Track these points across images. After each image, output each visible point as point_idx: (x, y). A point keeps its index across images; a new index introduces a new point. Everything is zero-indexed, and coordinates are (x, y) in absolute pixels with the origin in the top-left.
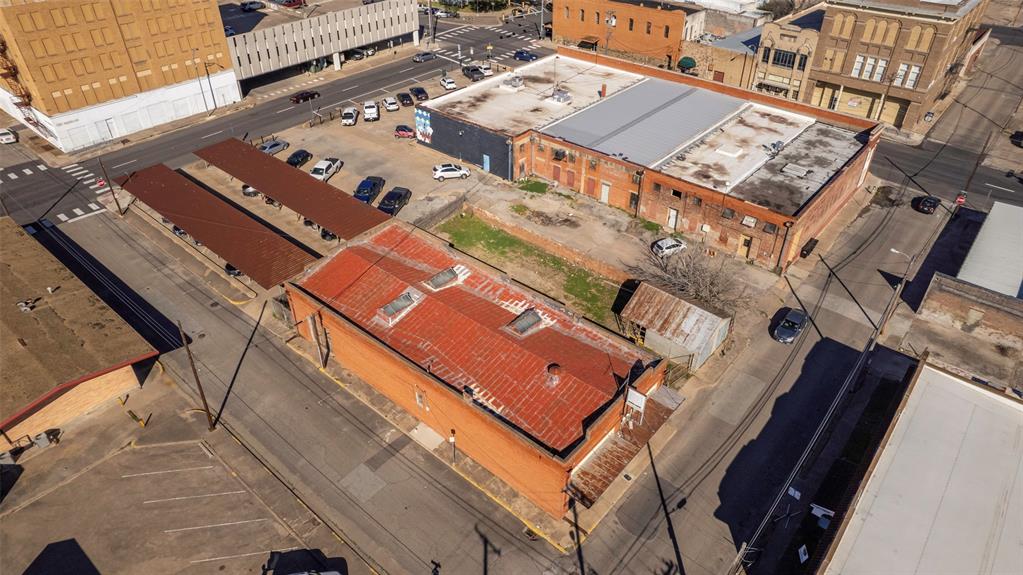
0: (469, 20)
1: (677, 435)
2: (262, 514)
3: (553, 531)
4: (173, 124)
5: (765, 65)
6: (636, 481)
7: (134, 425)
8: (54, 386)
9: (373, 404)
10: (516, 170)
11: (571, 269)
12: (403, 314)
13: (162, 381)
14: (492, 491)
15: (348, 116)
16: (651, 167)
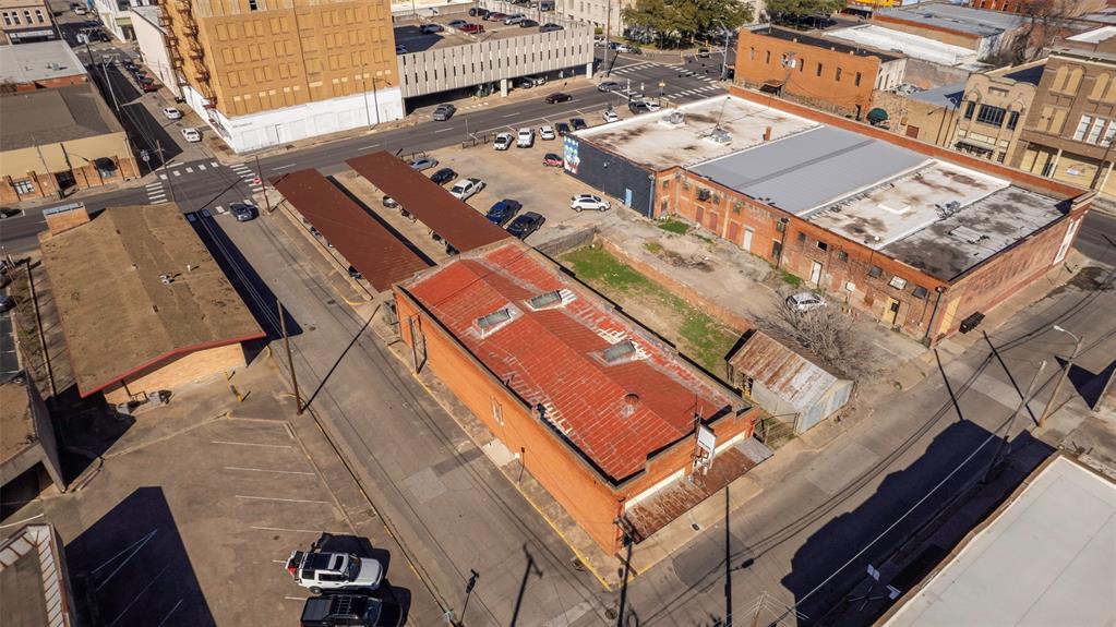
0: (651, 57)
1: (763, 494)
2: (324, 497)
3: (602, 565)
4: (336, 135)
5: (967, 122)
6: (704, 533)
7: (233, 399)
8: (171, 350)
9: (455, 414)
10: (658, 208)
11: (691, 312)
12: (497, 328)
13: (266, 364)
14: (550, 515)
15: (501, 140)
16: (798, 215)
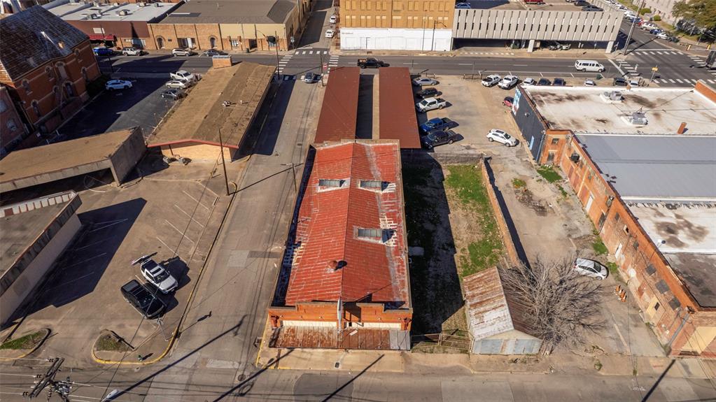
1: (401, 374)
2: (195, 239)
3: (267, 350)
6: (339, 371)
7: (210, 175)
8: (190, 138)
10: (544, 159)
11: (494, 236)
12: (329, 189)
16: (622, 198)
